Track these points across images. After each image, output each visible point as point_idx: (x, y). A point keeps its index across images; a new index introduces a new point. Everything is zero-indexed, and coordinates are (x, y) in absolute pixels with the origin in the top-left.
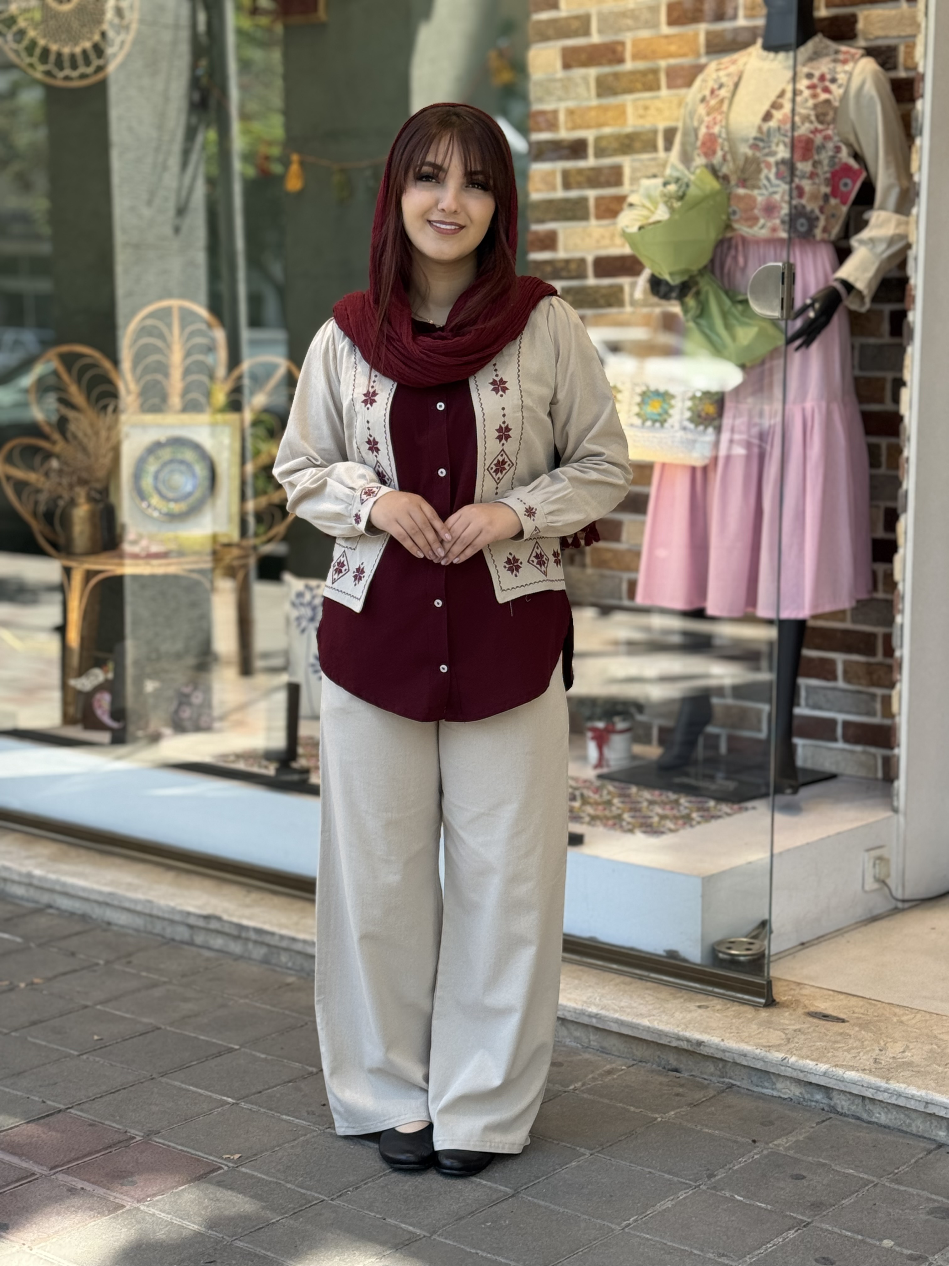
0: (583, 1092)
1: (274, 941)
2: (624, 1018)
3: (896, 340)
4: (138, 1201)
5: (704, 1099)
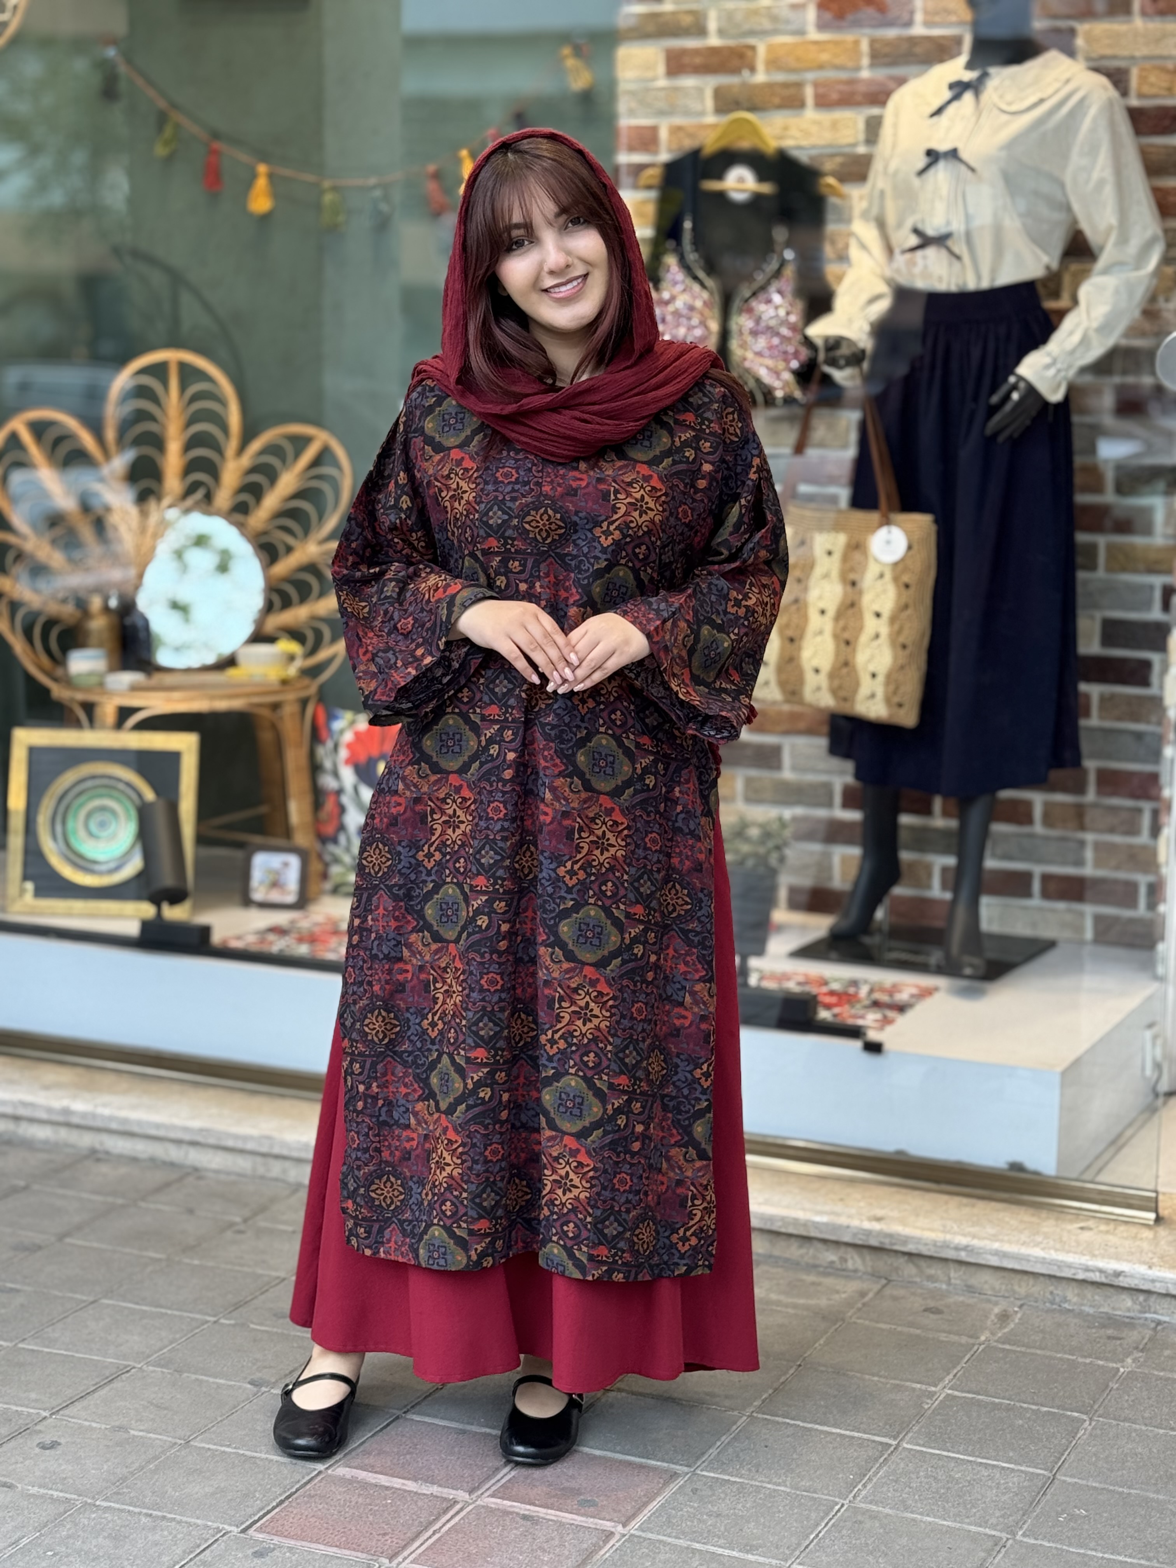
0: (997, 1341)
2: (1007, 1248)
4: (624, 1526)
5: (1145, 1341)
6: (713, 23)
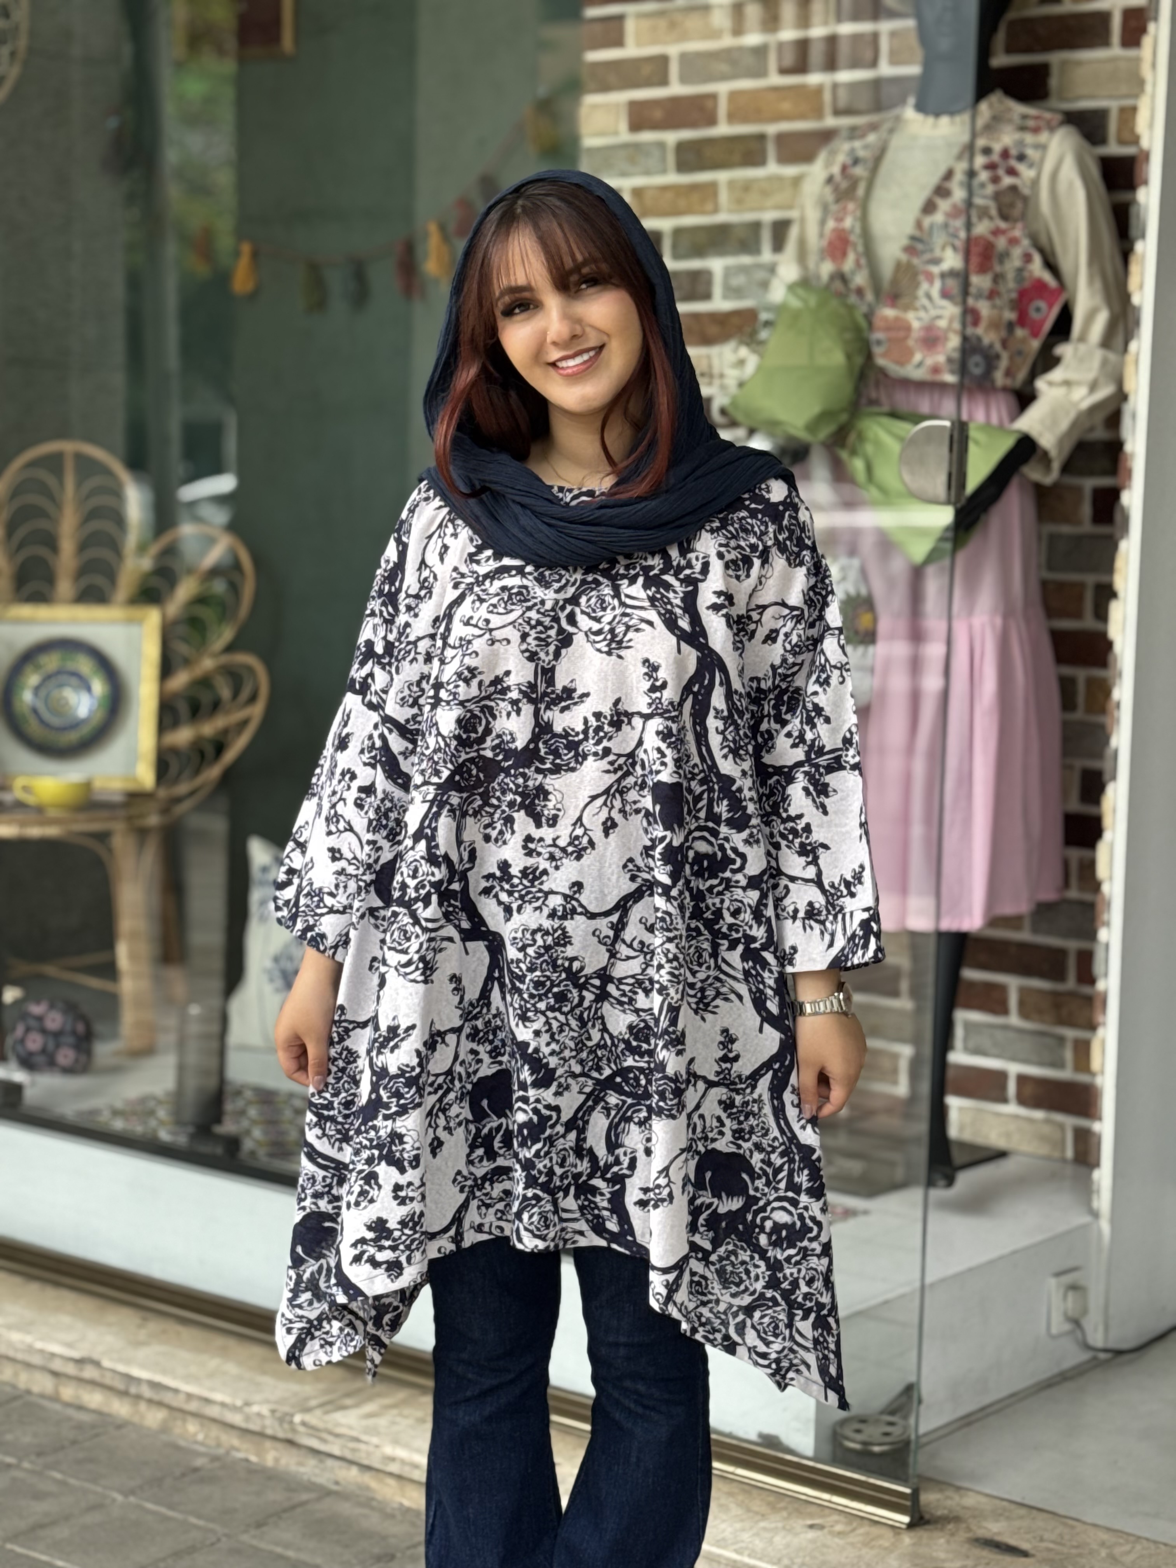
1: (178, 1401)
3: (1102, 530)
6: (674, 69)
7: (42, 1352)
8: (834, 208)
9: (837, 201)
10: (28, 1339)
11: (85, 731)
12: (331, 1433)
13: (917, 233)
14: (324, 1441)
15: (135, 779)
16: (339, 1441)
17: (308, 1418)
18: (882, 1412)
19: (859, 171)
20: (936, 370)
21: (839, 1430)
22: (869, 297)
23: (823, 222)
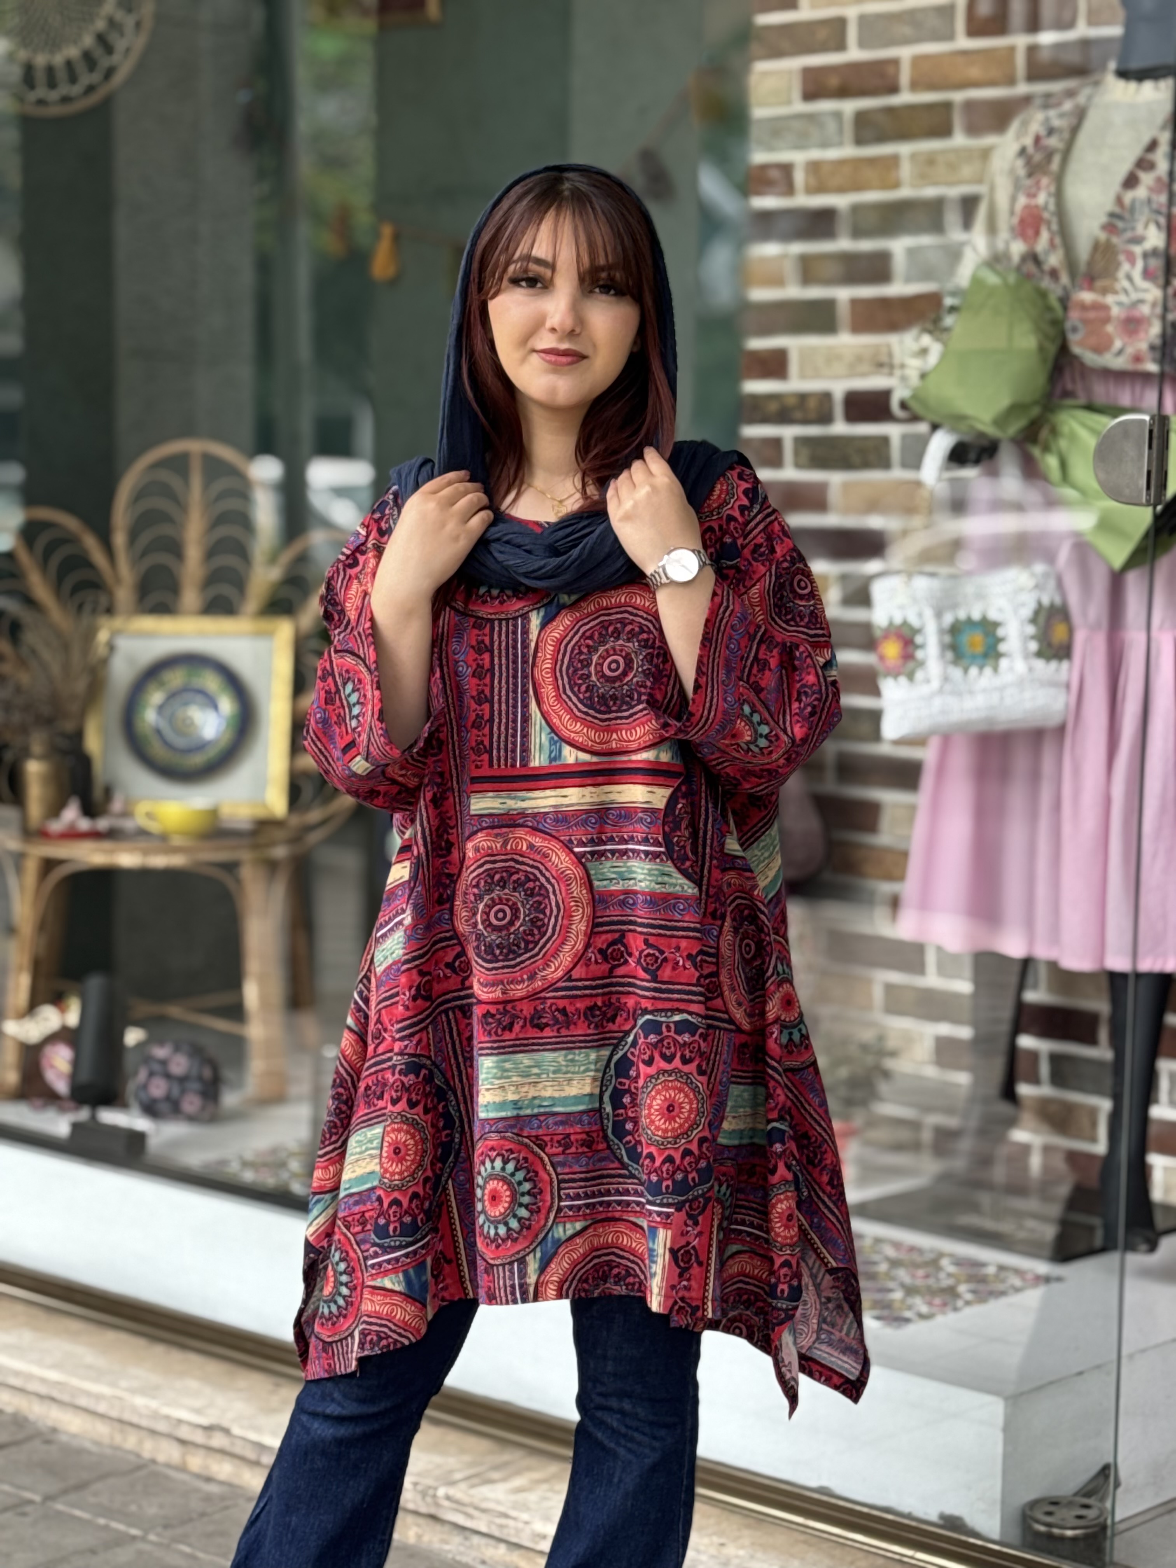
6: (852, 34)
7: (167, 1418)
8: (1028, 182)
9: (1030, 175)
10: (154, 1404)
11: (211, 753)
12: (477, 1508)
13: (1117, 210)
14: (469, 1516)
15: (264, 805)
16: (484, 1517)
17: (452, 1491)
18: (1076, 1494)
19: (1053, 142)
20: (1137, 359)
21: (1028, 1513)
22: (1065, 279)
23: (1013, 199)
